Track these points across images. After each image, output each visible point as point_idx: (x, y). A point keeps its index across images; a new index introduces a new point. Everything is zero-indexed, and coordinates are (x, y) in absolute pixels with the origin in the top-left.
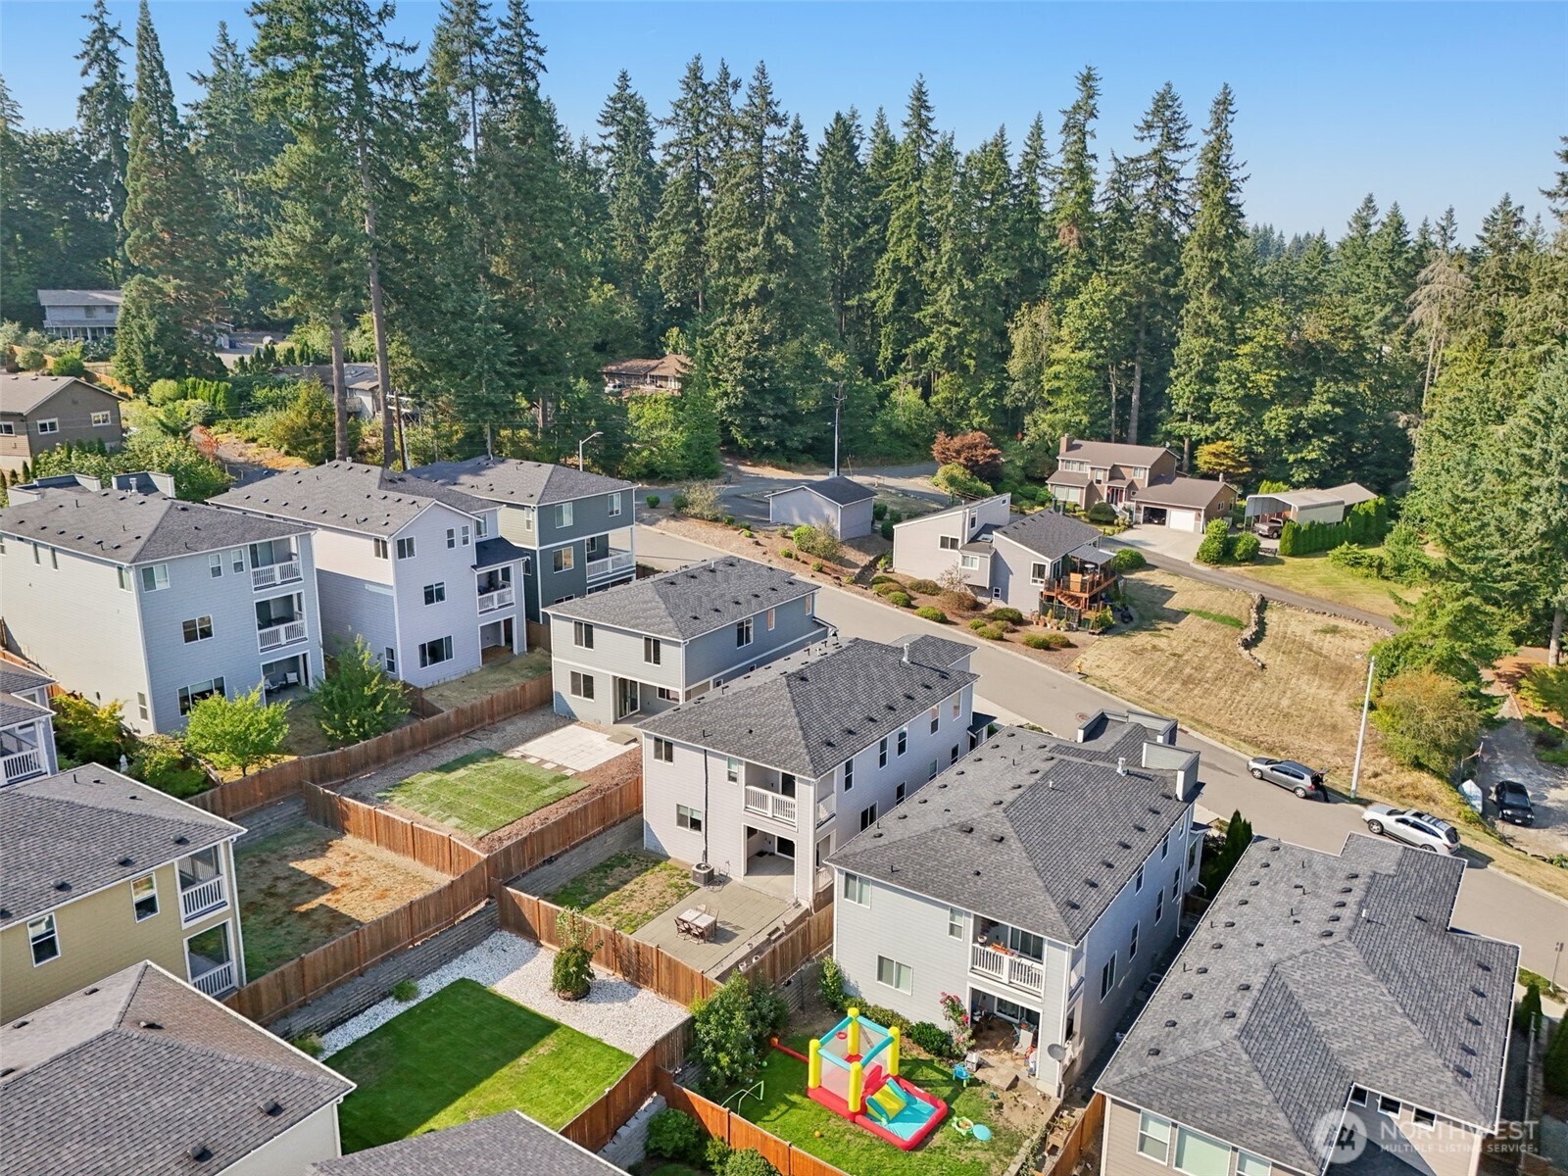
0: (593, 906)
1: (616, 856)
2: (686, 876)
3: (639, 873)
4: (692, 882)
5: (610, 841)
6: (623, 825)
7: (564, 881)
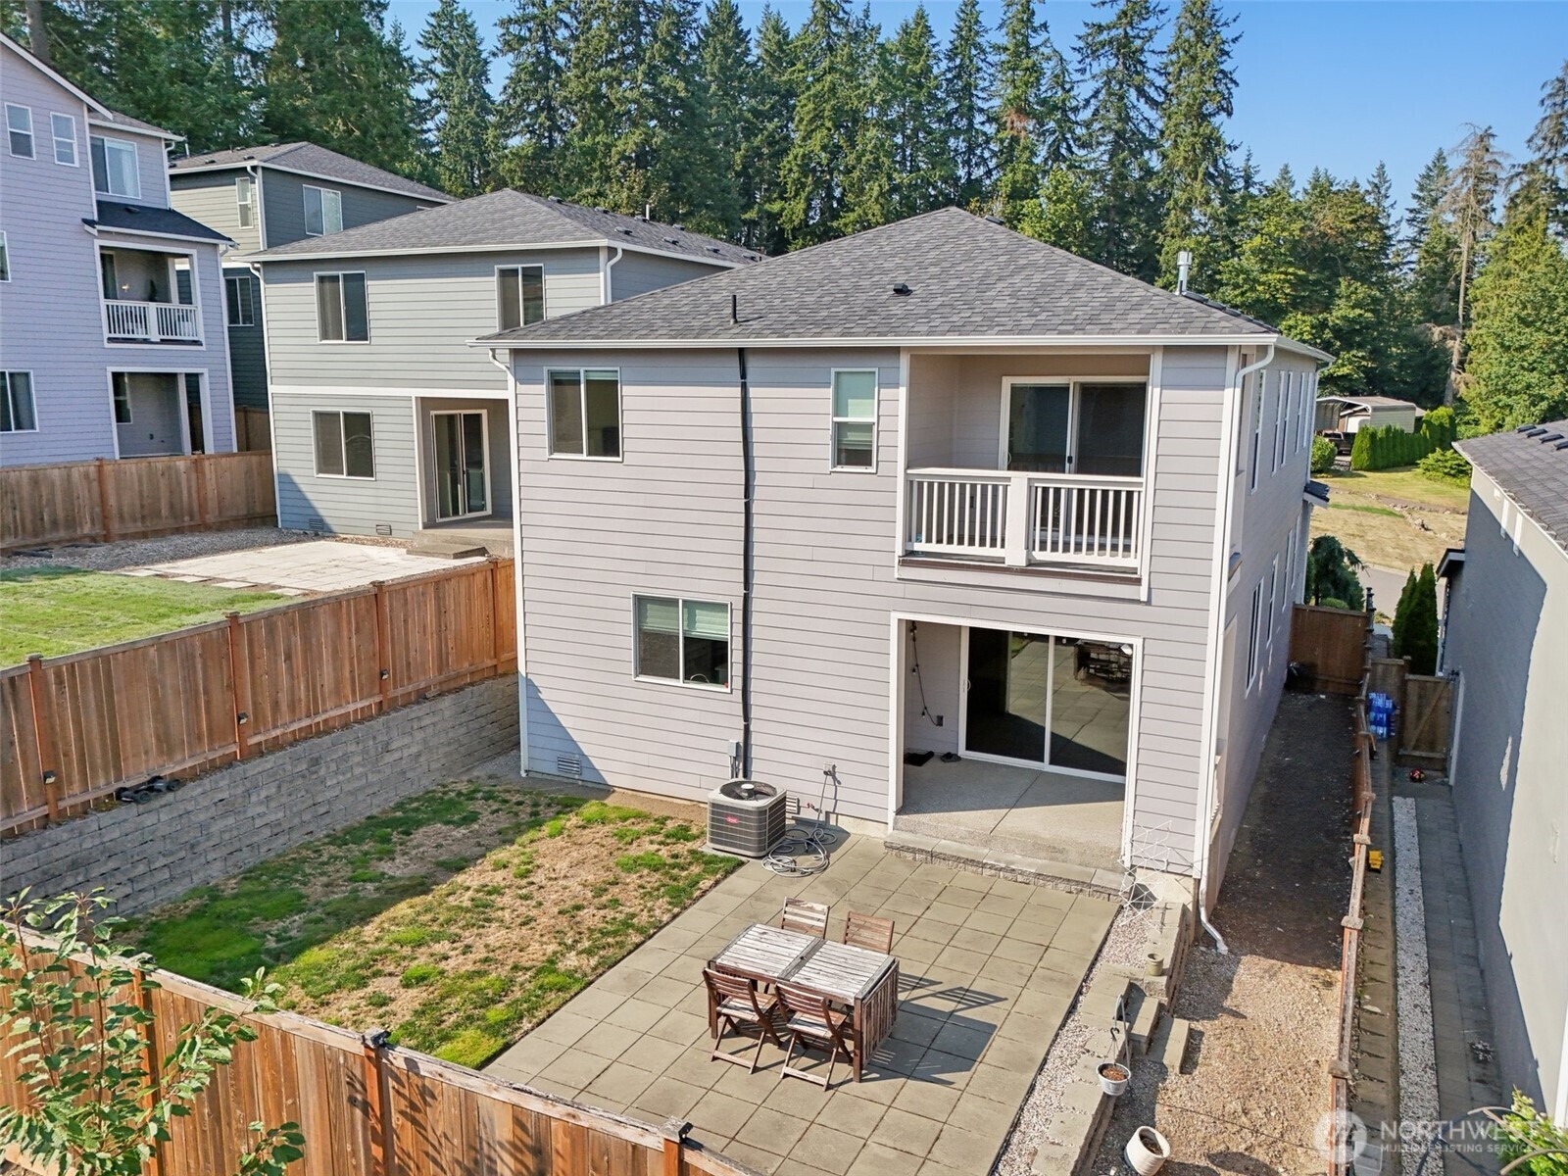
0: (315, 956)
1: (428, 797)
2: (683, 834)
3: (506, 838)
4: (708, 848)
5: (406, 746)
6: (447, 702)
7: (216, 873)
